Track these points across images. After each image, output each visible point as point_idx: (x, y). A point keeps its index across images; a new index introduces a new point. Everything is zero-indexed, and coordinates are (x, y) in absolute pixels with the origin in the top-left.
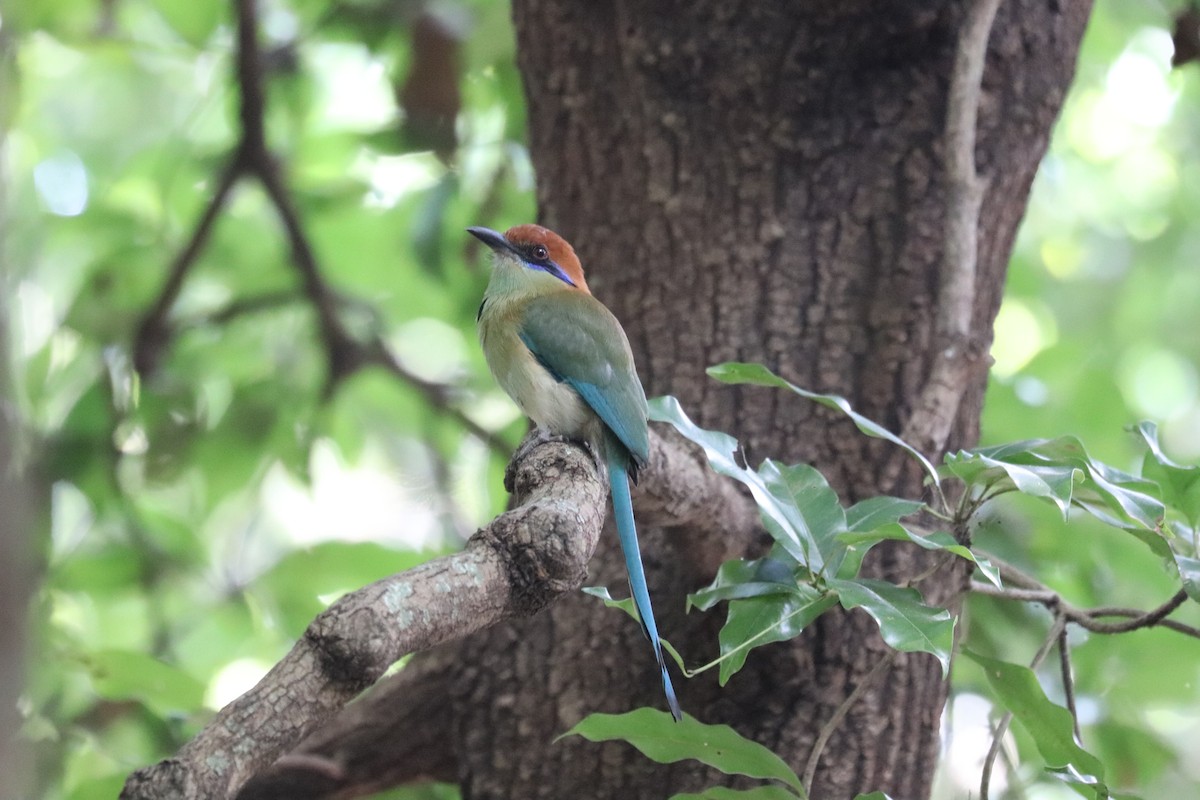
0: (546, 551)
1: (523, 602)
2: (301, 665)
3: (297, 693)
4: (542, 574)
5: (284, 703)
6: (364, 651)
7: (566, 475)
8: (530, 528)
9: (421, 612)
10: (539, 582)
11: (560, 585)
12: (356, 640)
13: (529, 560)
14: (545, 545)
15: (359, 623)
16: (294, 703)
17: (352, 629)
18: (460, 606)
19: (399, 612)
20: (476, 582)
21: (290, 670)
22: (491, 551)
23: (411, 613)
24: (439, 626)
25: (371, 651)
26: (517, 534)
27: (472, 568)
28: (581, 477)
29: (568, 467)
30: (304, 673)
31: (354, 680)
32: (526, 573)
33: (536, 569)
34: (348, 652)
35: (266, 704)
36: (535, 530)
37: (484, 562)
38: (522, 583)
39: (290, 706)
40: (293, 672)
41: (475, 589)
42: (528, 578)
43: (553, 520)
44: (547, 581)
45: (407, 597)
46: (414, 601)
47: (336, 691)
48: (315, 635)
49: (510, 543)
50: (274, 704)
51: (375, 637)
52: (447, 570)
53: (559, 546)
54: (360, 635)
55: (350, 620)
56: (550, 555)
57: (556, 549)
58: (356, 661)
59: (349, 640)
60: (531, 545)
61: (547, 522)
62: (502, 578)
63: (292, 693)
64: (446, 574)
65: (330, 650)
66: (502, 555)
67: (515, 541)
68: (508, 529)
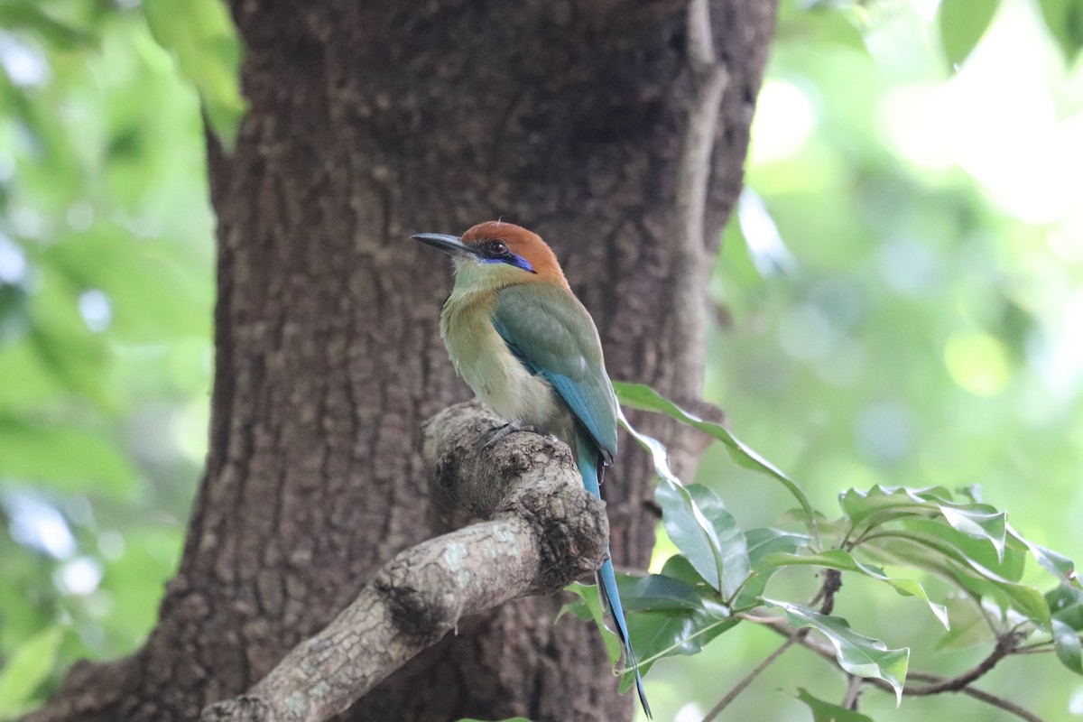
0: (578, 527)
1: (549, 577)
2: (372, 615)
3: (369, 641)
4: (573, 550)
5: (356, 650)
6: (438, 605)
7: (555, 463)
8: (563, 503)
9: (475, 575)
10: (569, 558)
11: (587, 564)
12: (430, 593)
13: (562, 535)
14: (578, 522)
15: (432, 577)
16: (366, 651)
17: (426, 582)
18: (502, 573)
19: (458, 571)
20: (515, 552)
21: (362, 618)
22: (525, 523)
23: (467, 574)
24: (489, 589)
25: (444, 605)
26: (550, 508)
27: (510, 537)
28: (568, 465)
29: (557, 454)
30: (375, 623)
31: (423, 633)
32: (557, 548)
33: (568, 544)
34: (422, 605)
35: (340, 649)
36: (569, 506)
37: (520, 533)
38: (553, 558)
39: (362, 654)
40: (364, 620)
41: (512, 558)
42: (559, 554)
43: (585, 498)
44: (576, 558)
45: (464, 558)
46: (469, 562)
47: (403, 643)
48: (386, 585)
49: (543, 517)
50: (347, 651)
51: (448, 592)
52: (490, 536)
53: (592, 524)
54: (435, 588)
55: (422, 573)
56: (583, 532)
57: (589, 526)
58: (428, 615)
59: (423, 593)
60: (564, 521)
61: (580, 498)
62: (534, 551)
63: (365, 641)
64: (491, 540)
65: (402, 601)
66: (535, 528)
67: (548, 515)
68: (541, 503)
